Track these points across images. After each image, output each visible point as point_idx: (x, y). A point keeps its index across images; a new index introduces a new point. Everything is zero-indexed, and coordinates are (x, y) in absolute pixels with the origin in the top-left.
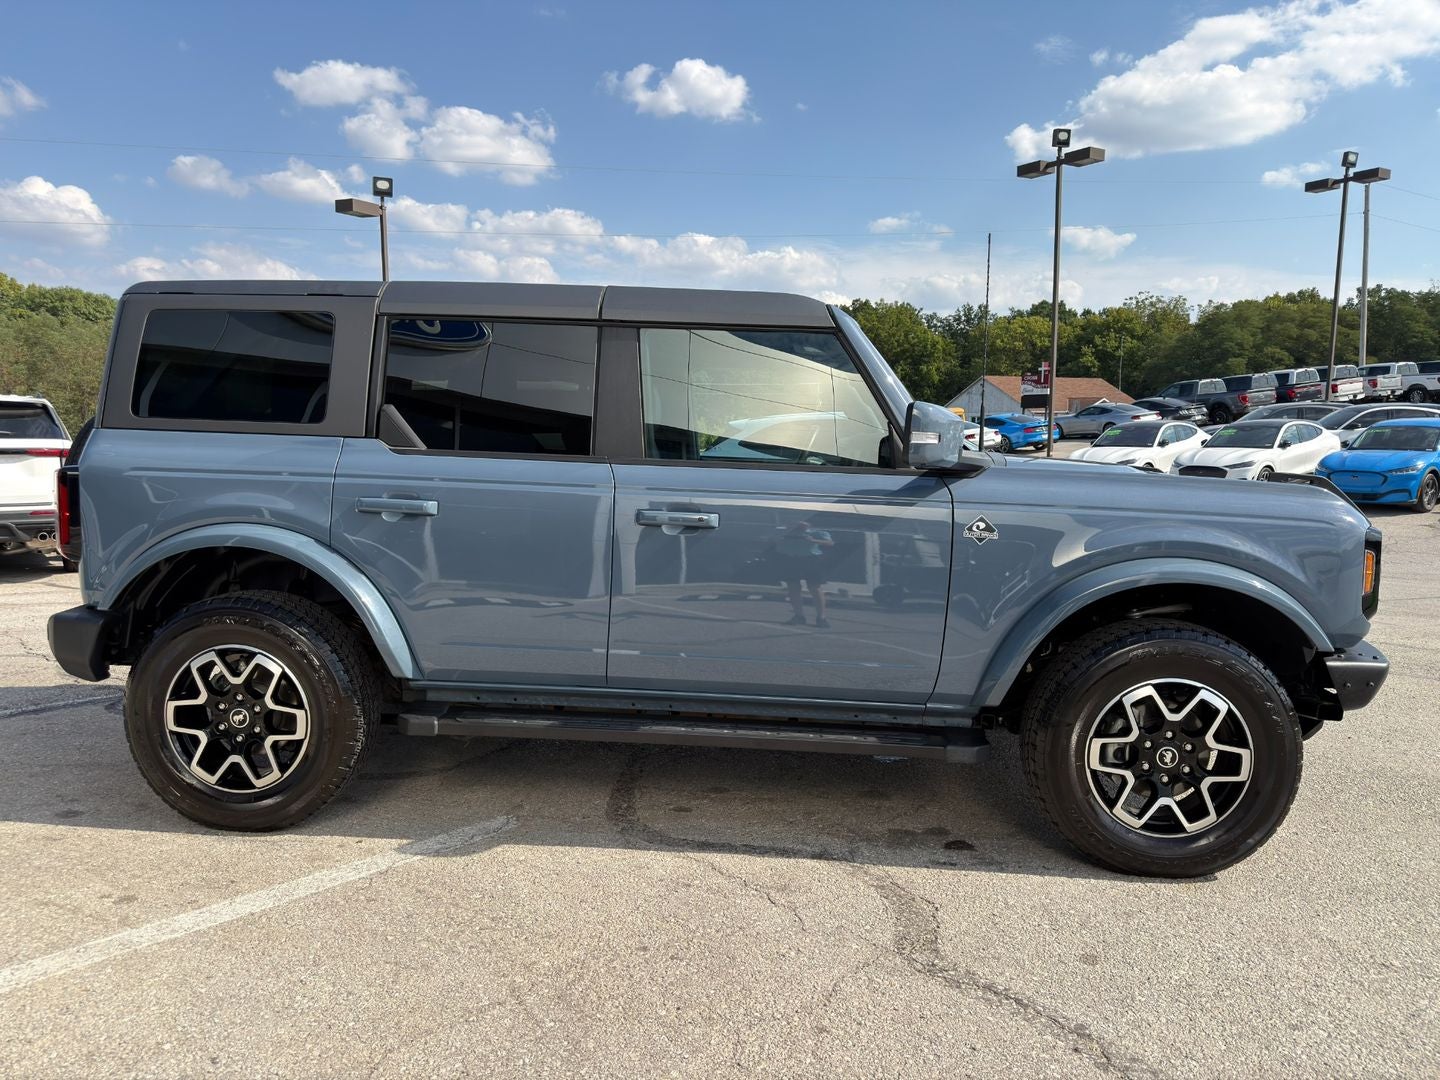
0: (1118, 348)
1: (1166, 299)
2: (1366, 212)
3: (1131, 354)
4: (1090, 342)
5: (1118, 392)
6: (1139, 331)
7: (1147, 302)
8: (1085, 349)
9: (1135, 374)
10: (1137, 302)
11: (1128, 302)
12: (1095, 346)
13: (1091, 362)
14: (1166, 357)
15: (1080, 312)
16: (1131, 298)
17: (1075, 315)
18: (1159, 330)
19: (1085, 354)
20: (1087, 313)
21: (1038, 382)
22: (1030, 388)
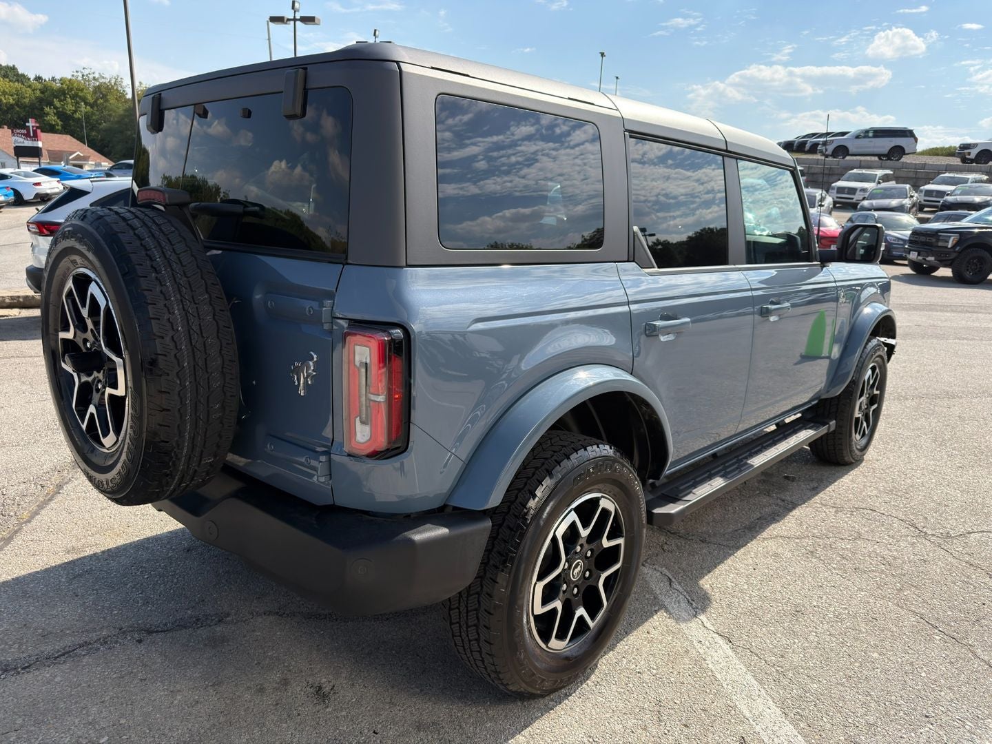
0: (75, 112)
1: (107, 76)
2: (269, 39)
3: (87, 117)
4: (50, 104)
5: (86, 147)
6: (91, 99)
7: (91, 77)
8: (47, 109)
9: (93, 134)
10: (83, 75)
11: (75, 74)
12: (56, 108)
13: (54, 121)
14: (118, 122)
15: (32, 77)
16: (77, 72)
17: (29, 79)
18: (107, 101)
19: (48, 114)
20: (38, 78)
21: (27, 135)
22: (21, 140)
